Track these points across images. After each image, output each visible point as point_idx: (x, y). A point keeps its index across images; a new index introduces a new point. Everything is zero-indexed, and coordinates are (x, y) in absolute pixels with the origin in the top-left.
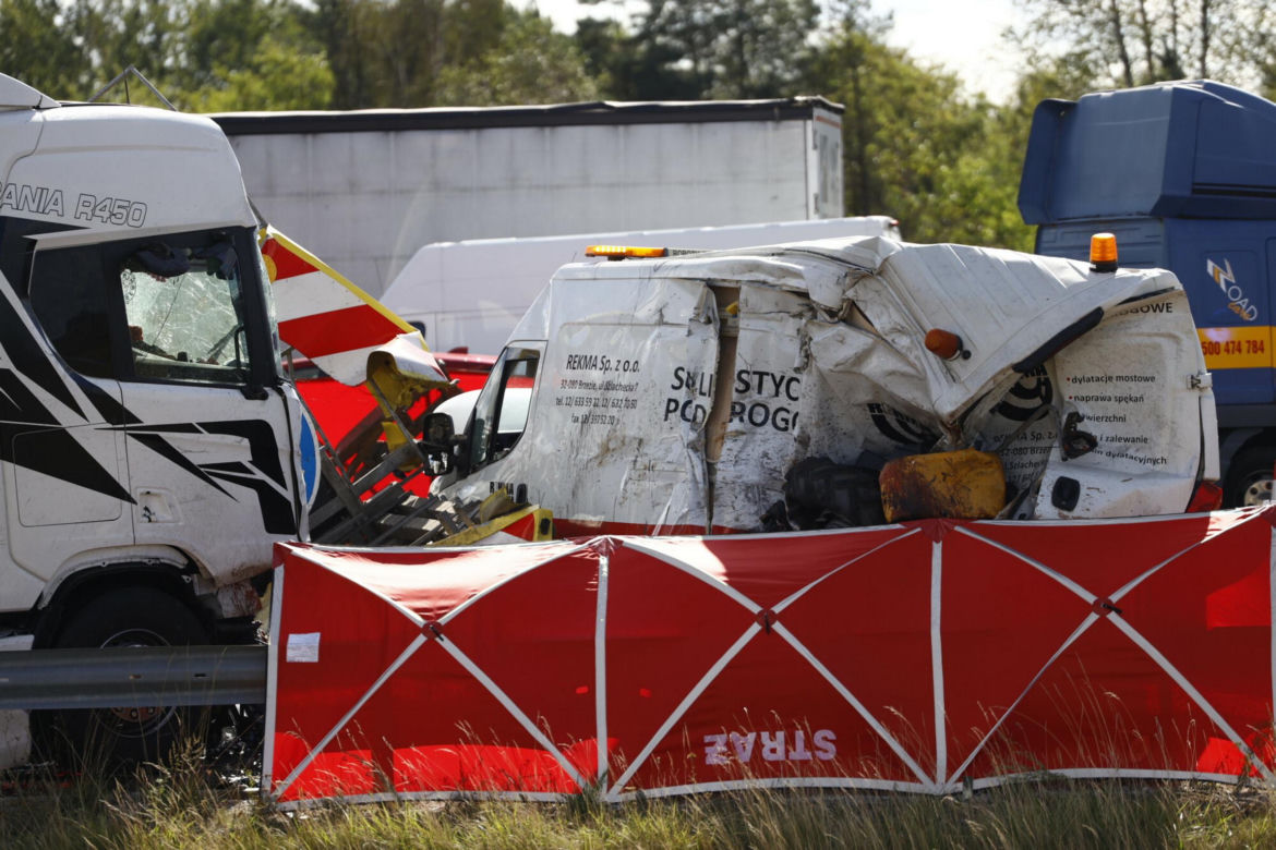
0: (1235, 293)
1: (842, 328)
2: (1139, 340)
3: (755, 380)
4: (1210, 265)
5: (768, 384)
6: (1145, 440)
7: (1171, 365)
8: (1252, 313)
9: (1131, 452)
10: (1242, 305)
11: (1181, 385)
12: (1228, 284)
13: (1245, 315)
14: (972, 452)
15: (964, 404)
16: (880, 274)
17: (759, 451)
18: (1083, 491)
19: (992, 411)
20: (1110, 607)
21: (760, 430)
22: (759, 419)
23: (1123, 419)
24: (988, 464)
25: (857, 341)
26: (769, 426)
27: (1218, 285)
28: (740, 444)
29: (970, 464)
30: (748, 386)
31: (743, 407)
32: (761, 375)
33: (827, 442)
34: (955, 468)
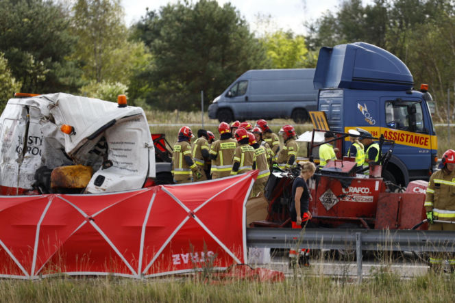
0: (367, 115)
1: (50, 123)
2: (130, 130)
3: (34, 140)
4: (359, 105)
5: (38, 140)
6: (132, 164)
7: (139, 139)
8: (373, 122)
9: (128, 168)
10: (370, 119)
11: (142, 146)
12: (365, 112)
13: (371, 123)
14: (81, 166)
15: (73, 150)
16: (57, 105)
17: (34, 163)
18: (106, 180)
19: (90, 152)
20: (91, 219)
21: (35, 156)
22: (35, 152)
23: (126, 156)
24: (86, 170)
25: (53, 128)
26: (38, 155)
27: (361, 112)
28: (28, 161)
29: (80, 169)
30: (32, 142)
31: (31, 148)
32: (36, 138)
33: (50, 161)
34: (74, 171)
